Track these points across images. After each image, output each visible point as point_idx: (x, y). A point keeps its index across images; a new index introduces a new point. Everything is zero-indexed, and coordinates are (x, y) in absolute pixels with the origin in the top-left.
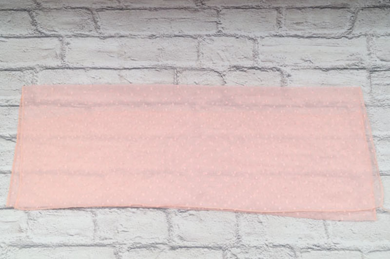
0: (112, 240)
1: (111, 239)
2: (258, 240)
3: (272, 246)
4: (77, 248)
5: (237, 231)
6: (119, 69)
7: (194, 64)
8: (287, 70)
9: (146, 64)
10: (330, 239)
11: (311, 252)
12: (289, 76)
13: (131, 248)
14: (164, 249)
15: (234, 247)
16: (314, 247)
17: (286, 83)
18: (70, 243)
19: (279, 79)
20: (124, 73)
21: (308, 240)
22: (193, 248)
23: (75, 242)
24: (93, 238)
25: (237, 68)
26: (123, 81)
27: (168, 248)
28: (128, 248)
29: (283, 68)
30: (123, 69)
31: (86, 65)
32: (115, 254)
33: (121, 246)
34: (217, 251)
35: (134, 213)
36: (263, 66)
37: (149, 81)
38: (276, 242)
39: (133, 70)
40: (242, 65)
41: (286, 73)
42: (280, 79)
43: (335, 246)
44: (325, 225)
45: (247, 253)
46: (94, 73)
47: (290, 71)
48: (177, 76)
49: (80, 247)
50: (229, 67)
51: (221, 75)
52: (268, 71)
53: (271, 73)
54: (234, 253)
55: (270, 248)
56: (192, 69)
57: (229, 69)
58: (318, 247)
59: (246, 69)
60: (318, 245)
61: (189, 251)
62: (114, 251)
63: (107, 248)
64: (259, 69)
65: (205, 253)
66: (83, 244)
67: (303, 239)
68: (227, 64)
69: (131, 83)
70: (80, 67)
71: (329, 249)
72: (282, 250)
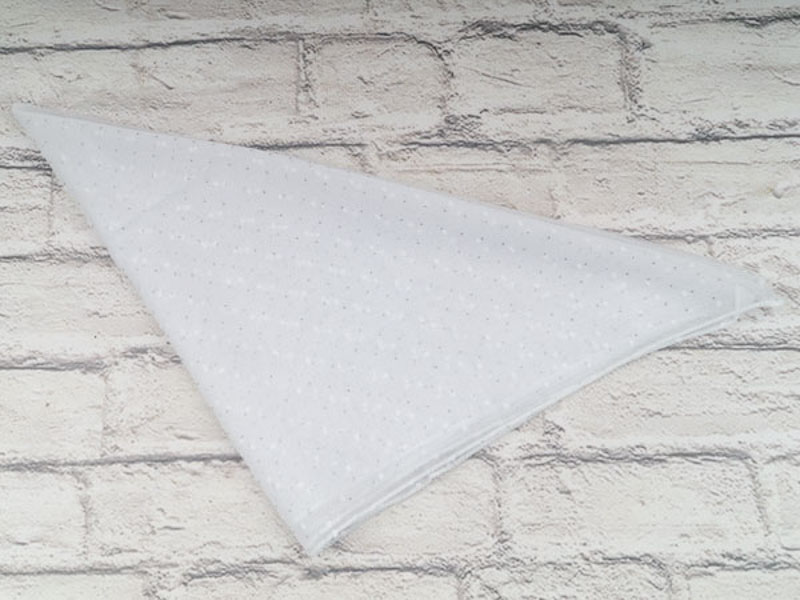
0: (135, 554)
1: (135, 551)
2: (559, 544)
3: (601, 560)
4: (39, 577)
5: (498, 519)
6: (133, 47)
7: (356, 22)
8: (639, 28)
9: (213, 27)
10: (773, 534)
11: (717, 574)
12: (645, 45)
13: (193, 577)
14: (287, 577)
15: (490, 566)
16: (726, 561)
17: (635, 68)
18: (19, 567)
19: (613, 57)
20: (148, 58)
21: (707, 540)
22: (370, 573)
23: (33, 562)
24: (82, 550)
25: (488, 28)
26: (146, 84)
27: (299, 573)
28: (184, 575)
29: (624, 23)
30: (144, 47)
31: (35, 38)
32: (147, 594)
33: (164, 571)
34: (441, 579)
35: (195, 473)
36: (565, 17)
37: (224, 80)
38: (611, 547)
39: (175, 49)
40: (499, 20)
41: (637, 38)
42: (620, 58)
43: (789, 556)
44: (758, 496)
45: (527, 581)
46: (59, 62)
47: (649, 31)
48: (306, 61)
49: (45, 576)
50: (461, 27)
51: (436, 50)
52: (581, 33)
53: (591, 39)
54: (491, 583)
55: (594, 566)
56: (351, 37)
57: (462, 34)
58: (739, 559)
59: (512, 31)
60: (737, 555)
61: (358, 581)
62: (144, 585)
63: (124, 577)
64: (553, 28)
65: (405, 585)
66: (55, 568)
67: (692, 539)
68: (455, 16)
69: (171, 88)
70: (17, 45)
71: (768, 567)
72: (630, 571)
